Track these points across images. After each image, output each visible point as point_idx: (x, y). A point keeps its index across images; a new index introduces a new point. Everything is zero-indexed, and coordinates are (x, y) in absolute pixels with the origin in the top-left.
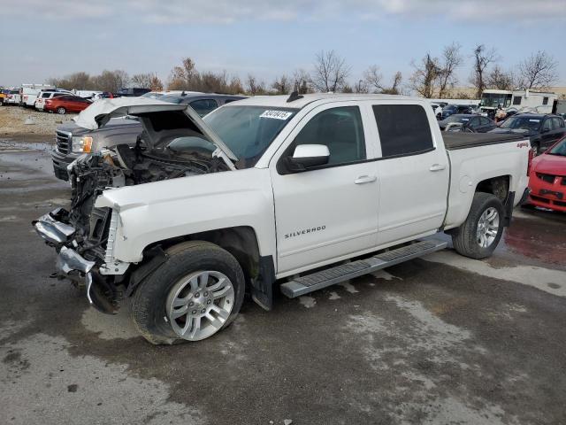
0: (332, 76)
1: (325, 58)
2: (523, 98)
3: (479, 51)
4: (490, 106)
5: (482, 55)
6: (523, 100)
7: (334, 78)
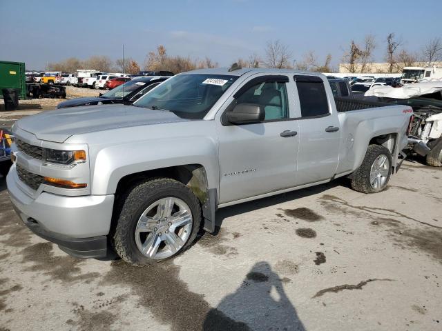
0: (279, 58)
1: (273, 45)
2: (432, 73)
3: (390, 37)
4: (409, 78)
5: (393, 40)
6: (432, 74)
7: (281, 59)
